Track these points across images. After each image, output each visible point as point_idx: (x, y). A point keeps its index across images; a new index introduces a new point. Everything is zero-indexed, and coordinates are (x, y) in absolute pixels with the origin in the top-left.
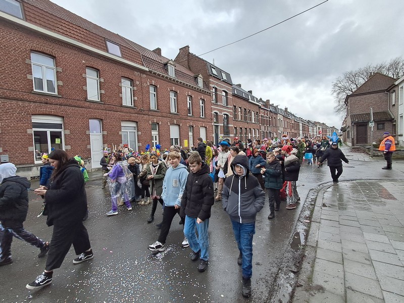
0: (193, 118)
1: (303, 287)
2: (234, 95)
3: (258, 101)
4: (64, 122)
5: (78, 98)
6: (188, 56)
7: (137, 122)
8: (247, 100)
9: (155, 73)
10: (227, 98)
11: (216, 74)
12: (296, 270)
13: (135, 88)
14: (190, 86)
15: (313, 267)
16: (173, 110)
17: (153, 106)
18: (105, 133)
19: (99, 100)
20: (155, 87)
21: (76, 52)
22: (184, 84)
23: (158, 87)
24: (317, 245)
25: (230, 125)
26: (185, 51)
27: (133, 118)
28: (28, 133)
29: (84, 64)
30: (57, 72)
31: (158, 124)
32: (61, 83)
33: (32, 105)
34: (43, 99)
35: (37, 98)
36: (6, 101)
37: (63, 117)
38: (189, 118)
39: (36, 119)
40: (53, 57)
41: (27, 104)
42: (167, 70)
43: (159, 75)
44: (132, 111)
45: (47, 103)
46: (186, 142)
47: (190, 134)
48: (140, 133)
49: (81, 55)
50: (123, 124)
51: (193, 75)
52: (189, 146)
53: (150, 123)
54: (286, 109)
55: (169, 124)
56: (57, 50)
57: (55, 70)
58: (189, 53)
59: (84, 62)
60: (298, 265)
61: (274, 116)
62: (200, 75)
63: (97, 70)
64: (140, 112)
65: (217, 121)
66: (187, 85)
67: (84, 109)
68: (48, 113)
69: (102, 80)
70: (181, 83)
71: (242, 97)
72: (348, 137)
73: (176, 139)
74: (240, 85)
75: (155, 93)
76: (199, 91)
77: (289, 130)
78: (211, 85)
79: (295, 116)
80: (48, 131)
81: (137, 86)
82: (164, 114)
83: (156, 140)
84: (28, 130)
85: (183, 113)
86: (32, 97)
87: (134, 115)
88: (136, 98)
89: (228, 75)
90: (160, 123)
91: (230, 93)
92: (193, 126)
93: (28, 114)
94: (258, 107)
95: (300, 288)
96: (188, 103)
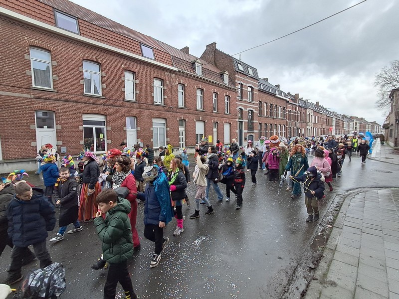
0: (218, 115)
1: (318, 281)
2: (260, 91)
3: (286, 95)
4: (106, 120)
5: (118, 98)
6: (215, 52)
7: (166, 119)
8: (273, 95)
9: (183, 73)
10: (253, 94)
11: (242, 70)
12: (313, 267)
13: (165, 88)
14: (216, 83)
15: (329, 266)
16: (199, 107)
17: (181, 104)
18: (139, 129)
19: (134, 100)
20: (183, 85)
21: (117, 58)
22: (210, 81)
23: (186, 85)
24: (336, 248)
25: (254, 121)
26: (212, 48)
27: (162, 116)
28: (80, 129)
29: (123, 68)
30: (102, 76)
31: (185, 120)
32: (105, 86)
33: (83, 105)
34: (91, 100)
35: (87, 100)
36: (65, 103)
37: (106, 115)
38: (214, 114)
39: (86, 118)
40: (99, 64)
41: (79, 105)
42: (194, 69)
43: (187, 74)
44: (162, 108)
45: (94, 104)
46: (210, 137)
47: (215, 130)
48: (168, 129)
49: (120, 60)
50: (154, 121)
51: (218, 72)
52: (213, 141)
53: (178, 119)
54: (318, 103)
55: (195, 121)
56: (102, 58)
57: (100, 75)
58: (216, 49)
59: (123, 66)
60: (316, 263)
61: (304, 111)
62: (226, 72)
63: (134, 73)
64: (170, 110)
65: (242, 117)
66: (213, 82)
67: (122, 108)
68: (94, 112)
69: (138, 82)
70: (207, 80)
71: (269, 92)
72: (391, 136)
73: (201, 135)
74: (266, 79)
75: (183, 91)
76: (225, 88)
77: (320, 126)
78: (236, 81)
79: (327, 111)
80: (94, 127)
81: (167, 85)
82: (191, 111)
83: (182, 135)
84: (80, 127)
85: (208, 110)
86: (83, 99)
87: (163, 112)
88: (166, 97)
89: (254, 70)
90: (187, 120)
91: (256, 88)
92: (217, 123)
93: (80, 113)
94: (285, 102)
95: (315, 281)
96: (214, 100)
